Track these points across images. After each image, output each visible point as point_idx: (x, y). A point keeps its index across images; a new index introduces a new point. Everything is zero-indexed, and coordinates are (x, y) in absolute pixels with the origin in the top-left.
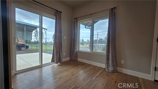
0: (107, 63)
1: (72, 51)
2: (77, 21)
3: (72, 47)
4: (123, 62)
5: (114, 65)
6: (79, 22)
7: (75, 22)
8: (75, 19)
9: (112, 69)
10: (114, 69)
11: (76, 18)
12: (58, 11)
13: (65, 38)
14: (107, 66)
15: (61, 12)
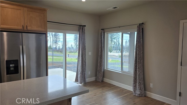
0: (135, 86)
1: (98, 70)
2: (104, 32)
3: (99, 64)
4: (151, 85)
5: (142, 88)
6: (107, 33)
7: (101, 34)
8: (101, 29)
9: (139, 93)
10: (141, 93)
11: (103, 29)
12: (81, 26)
13: (90, 53)
14: (135, 89)
15: (85, 26)
